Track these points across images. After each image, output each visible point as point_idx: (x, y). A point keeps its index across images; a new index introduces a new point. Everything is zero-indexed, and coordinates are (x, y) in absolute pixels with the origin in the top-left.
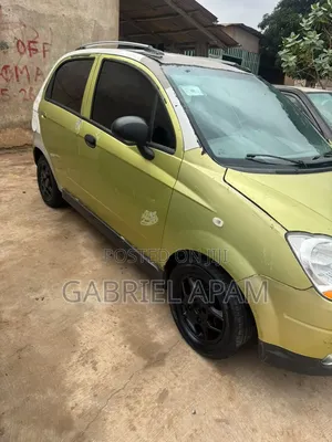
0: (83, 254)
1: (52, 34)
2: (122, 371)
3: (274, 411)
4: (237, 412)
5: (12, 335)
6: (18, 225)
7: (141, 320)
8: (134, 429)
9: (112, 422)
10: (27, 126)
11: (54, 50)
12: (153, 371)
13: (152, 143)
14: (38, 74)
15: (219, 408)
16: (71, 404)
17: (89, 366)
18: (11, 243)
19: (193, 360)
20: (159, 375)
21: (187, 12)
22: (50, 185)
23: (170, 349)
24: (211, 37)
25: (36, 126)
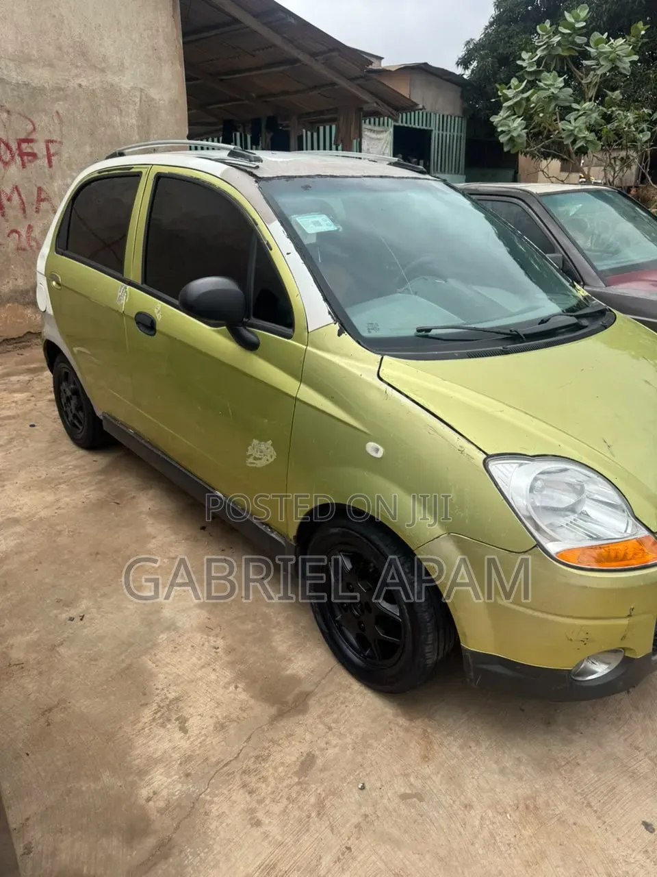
0: (150, 529)
1: (61, 122)
2: (232, 729)
3: (502, 771)
4: (437, 779)
5: (31, 687)
6: (27, 487)
7: (263, 638)
8: (258, 823)
9: (219, 816)
10: (27, 297)
11: (67, 152)
12: (287, 724)
13: (254, 321)
14: (40, 200)
15: (407, 775)
16: (144, 792)
17: (173, 726)
18: (16, 521)
19: (359, 698)
20: (299, 731)
21: (314, 55)
22: (79, 408)
23: (317, 684)
24: (366, 97)
25: (44, 301)
